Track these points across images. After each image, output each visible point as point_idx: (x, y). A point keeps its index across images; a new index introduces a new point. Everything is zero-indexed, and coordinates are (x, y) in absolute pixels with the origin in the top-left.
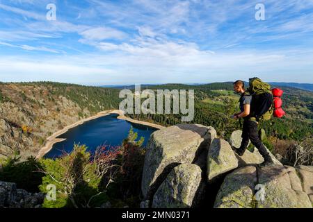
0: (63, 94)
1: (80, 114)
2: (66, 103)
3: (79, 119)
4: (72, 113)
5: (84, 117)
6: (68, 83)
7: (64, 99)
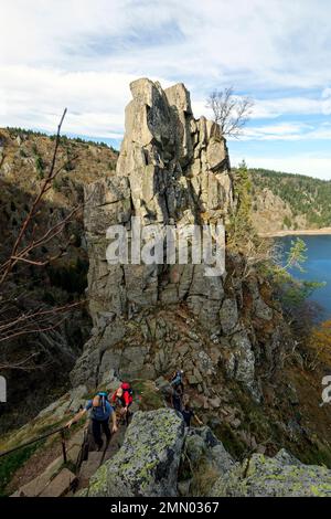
0: (271, 187)
1: (287, 222)
2: (270, 199)
3: (282, 228)
4: (273, 217)
5: (293, 227)
6: (289, 172)
7: (270, 194)
